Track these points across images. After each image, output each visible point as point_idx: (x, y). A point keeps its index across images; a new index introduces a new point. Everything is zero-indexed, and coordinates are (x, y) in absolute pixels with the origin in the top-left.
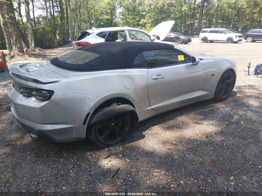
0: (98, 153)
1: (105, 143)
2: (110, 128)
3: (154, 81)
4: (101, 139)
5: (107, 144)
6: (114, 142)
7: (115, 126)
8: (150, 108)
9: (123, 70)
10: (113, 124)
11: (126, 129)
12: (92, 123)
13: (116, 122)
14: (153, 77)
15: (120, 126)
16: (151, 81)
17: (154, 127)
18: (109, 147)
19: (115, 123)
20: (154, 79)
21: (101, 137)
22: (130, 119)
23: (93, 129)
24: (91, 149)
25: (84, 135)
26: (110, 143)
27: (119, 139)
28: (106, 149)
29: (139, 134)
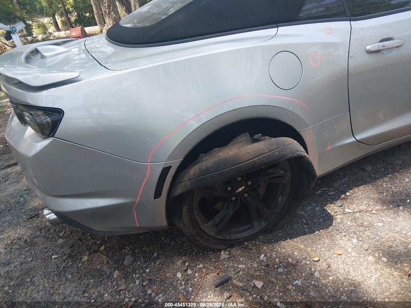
0: (201, 266)
1: (220, 237)
2: (234, 198)
3: (369, 59)
4: (209, 228)
5: (228, 238)
6: (245, 234)
7: (247, 193)
8: (353, 139)
9: (271, 31)
10: (240, 189)
11: (280, 200)
12: (178, 191)
13: (250, 183)
14: (368, 47)
15: (262, 191)
16: (360, 60)
17: (362, 187)
18: (232, 246)
19: (247, 185)
20: (369, 52)
21: (210, 223)
22: (289, 174)
23: (185, 209)
24: (187, 246)
25: (162, 221)
26: (234, 236)
27: (258, 226)
28: (222, 253)
29: (317, 209)
